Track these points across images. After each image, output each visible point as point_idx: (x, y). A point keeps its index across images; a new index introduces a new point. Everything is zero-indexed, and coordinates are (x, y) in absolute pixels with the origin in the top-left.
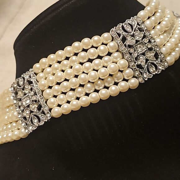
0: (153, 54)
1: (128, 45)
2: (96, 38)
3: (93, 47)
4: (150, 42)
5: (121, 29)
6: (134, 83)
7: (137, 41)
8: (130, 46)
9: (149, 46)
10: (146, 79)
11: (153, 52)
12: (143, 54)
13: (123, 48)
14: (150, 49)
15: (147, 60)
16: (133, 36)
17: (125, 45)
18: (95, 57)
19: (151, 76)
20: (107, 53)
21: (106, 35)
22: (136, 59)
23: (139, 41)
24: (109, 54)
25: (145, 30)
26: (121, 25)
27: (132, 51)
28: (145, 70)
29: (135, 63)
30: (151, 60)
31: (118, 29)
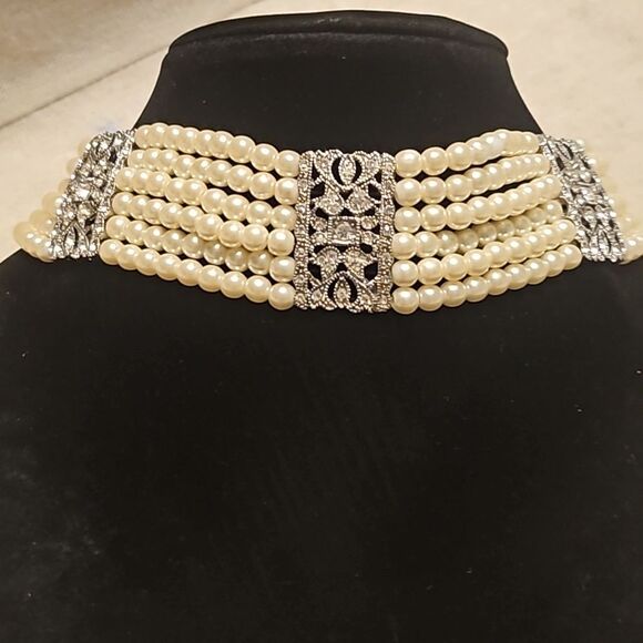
0: (366, 263)
1: (319, 209)
2: (266, 150)
3: (249, 165)
4: (376, 230)
5: (330, 163)
6: (282, 296)
7: (346, 212)
8: (321, 213)
9: (367, 241)
10: (314, 307)
11: (368, 259)
12: (342, 249)
13: (304, 207)
14: (366, 249)
15: (341, 267)
16: (345, 195)
17: (312, 206)
18: (239, 190)
19: (331, 306)
20: (268, 196)
21: (290, 156)
22: (318, 249)
23: (350, 214)
24: (273, 202)
25: (385, 199)
26: (336, 156)
27: (319, 225)
28: (324, 285)
29: (310, 256)
30: (352, 274)
31: (323, 159)
